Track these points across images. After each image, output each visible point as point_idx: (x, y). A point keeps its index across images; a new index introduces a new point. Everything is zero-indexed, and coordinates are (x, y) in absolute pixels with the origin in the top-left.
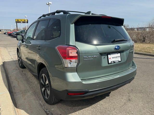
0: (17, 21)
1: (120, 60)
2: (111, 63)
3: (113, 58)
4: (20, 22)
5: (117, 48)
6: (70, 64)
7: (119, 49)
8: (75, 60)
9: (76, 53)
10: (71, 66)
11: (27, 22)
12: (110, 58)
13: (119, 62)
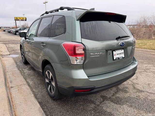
0: (15, 19)
1: (124, 56)
2: (116, 59)
3: (117, 54)
4: (18, 20)
5: (122, 45)
6: (77, 61)
7: (123, 46)
8: (81, 57)
9: (82, 50)
10: (77, 63)
11: (26, 20)
12: (115, 55)
13: (123, 58)
